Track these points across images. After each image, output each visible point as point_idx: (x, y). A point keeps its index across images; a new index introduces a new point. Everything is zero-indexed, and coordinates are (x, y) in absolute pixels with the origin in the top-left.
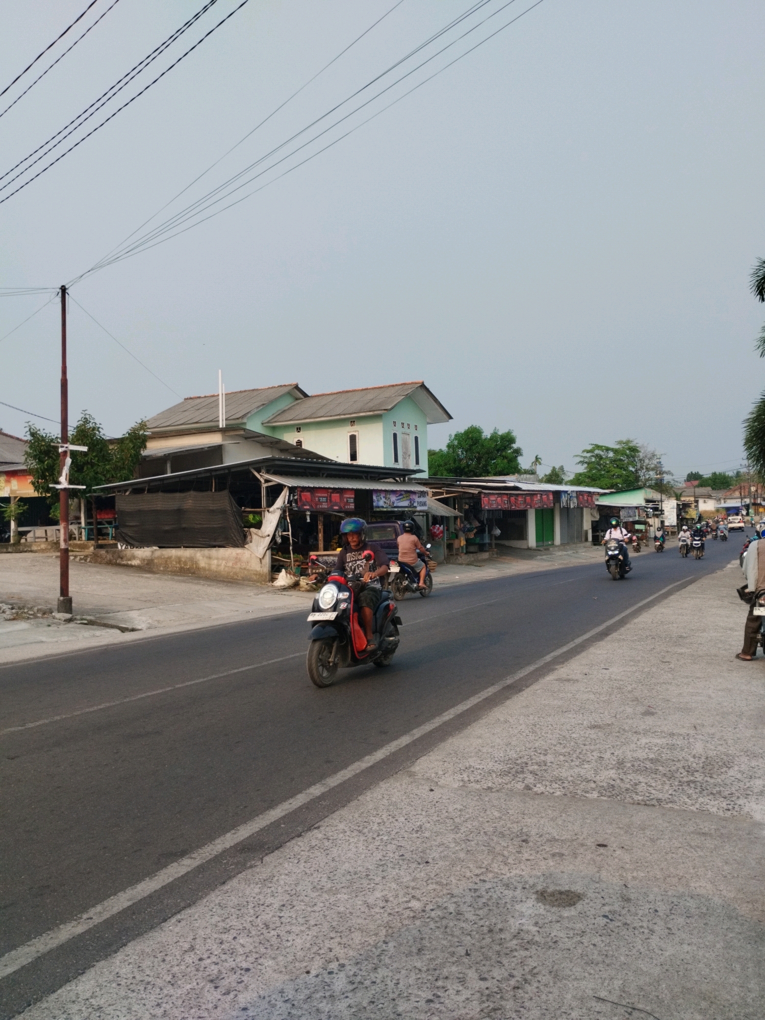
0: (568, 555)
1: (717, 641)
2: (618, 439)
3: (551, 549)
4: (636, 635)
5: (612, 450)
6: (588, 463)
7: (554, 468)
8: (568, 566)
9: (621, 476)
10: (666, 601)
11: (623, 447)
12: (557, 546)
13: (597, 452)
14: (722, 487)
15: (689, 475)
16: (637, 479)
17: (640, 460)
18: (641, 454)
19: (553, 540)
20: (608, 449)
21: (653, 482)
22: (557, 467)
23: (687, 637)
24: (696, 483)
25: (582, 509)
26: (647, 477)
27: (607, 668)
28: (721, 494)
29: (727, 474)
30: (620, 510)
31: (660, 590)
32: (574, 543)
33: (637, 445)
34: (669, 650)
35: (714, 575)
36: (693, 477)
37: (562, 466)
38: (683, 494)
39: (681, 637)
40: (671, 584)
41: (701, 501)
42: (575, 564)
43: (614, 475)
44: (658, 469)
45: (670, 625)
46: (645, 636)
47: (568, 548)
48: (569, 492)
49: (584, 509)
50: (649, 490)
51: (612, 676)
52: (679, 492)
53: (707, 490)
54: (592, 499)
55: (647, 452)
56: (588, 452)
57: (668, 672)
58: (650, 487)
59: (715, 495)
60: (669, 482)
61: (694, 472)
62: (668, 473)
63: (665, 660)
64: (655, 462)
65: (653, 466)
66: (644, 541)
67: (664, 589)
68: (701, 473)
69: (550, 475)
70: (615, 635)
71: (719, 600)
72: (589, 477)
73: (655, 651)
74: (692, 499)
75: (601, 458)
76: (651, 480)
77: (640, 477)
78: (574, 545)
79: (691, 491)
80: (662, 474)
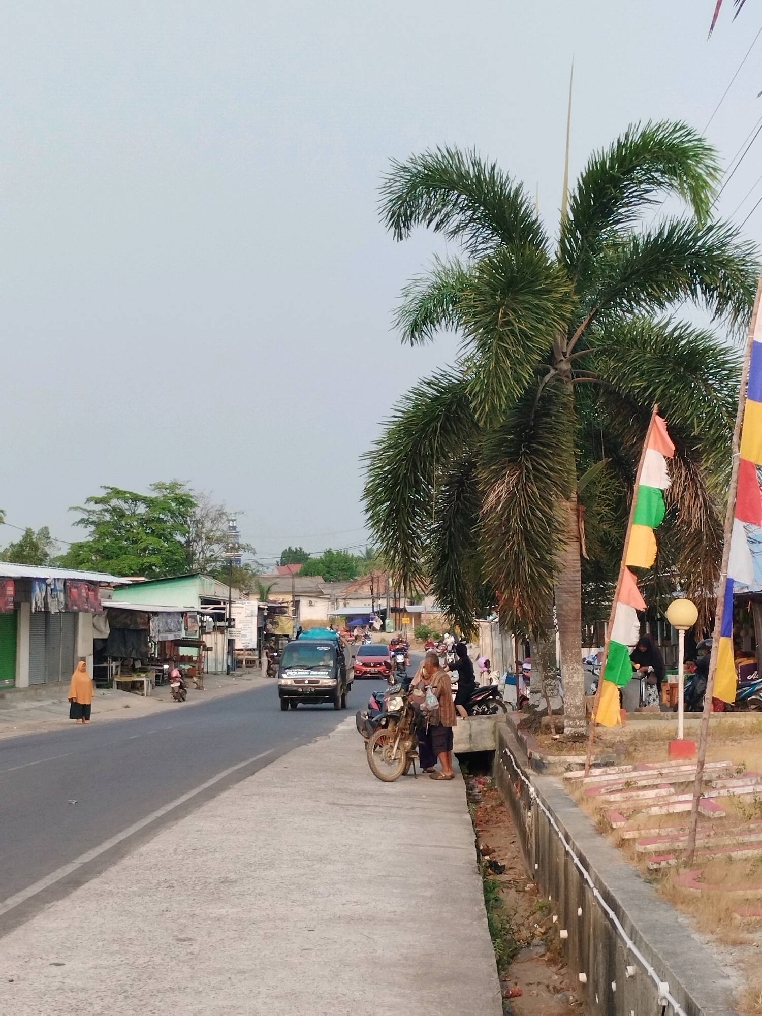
0: (41, 708)
1: (292, 887)
2: (156, 481)
3: (8, 696)
4: (138, 881)
5: (145, 500)
6: (97, 524)
7: (29, 533)
8: (38, 731)
9: (159, 551)
10: (212, 803)
11: (164, 496)
12: (20, 690)
13: (114, 502)
14: (341, 578)
15: (284, 553)
16: (189, 558)
17: (197, 522)
18: (198, 511)
19: (14, 677)
20: (136, 499)
21: (219, 564)
22: (36, 529)
23: (236, 882)
24: (297, 568)
25: (76, 614)
26: (208, 554)
27: (61, 961)
28: (339, 591)
29: (350, 553)
30: (149, 619)
31: (204, 780)
32: (57, 685)
33: (192, 494)
34: (197, 912)
35: (311, 746)
36: (292, 557)
37: (46, 528)
38: (273, 589)
39: (225, 881)
40: (227, 767)
41: (304, 602)
42: (54, 728)
43: (144, 550)
44: (230, 541)
45: (210, 856)
46: (155, 882)
47: (44, 693)
48: (48, 581)
49: (81, 614)
50: (209, 581)
51: (67, 981)
52: (265, 585)
53: (316, 581)
54: (96, 595)
55: (209, 506)
56: (97, 501)
57: (183, 962)
58: (213, 574)
59: (329, 591)
60: (247, 565)
61: (293, 549)
62: (247, 548)
63: (183, 937)
64: (224, 526)
65: (219, 534)
66: (195, 679)
67: (211, 777)
68: (306, 550)
69: (21, 546)
70: (94, 884)
71: (310, 798)
72: (98, 551)
73: (168, 915)
74: (289, 598)
75: (122, 515)
76: (216, 561)
77: (194, 554)
78: (57, 689)
79: (286, 583)
80: (237, 550)
